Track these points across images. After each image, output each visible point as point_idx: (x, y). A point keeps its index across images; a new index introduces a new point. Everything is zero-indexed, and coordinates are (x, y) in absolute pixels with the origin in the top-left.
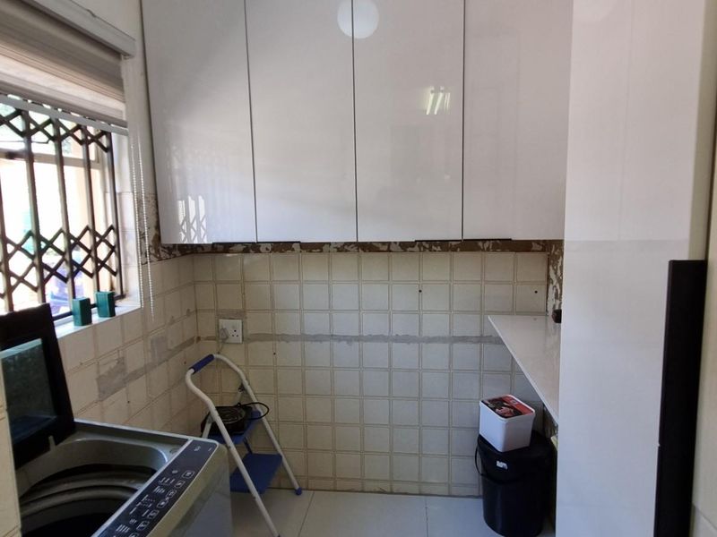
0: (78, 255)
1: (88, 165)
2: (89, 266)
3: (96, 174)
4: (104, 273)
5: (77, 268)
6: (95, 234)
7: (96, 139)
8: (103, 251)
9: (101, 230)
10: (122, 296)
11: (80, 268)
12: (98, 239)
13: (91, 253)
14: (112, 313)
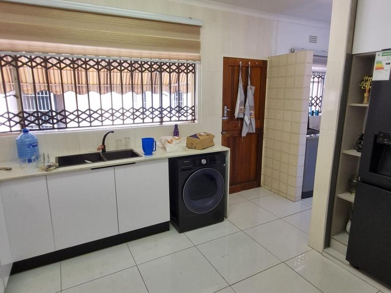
0: (313, 102)
1: (318, 82)
2: (315, 104)
3: (320, 84)
4: (317, 106)
5: (312, 104)
6: (317, 98)
7: (321, 77)
8: (318, 101)
9: (319, 97)
10: (320, 112)
11: (313, 104)
12: (318, 99)
13: (316, 101)
14: (318, 115)
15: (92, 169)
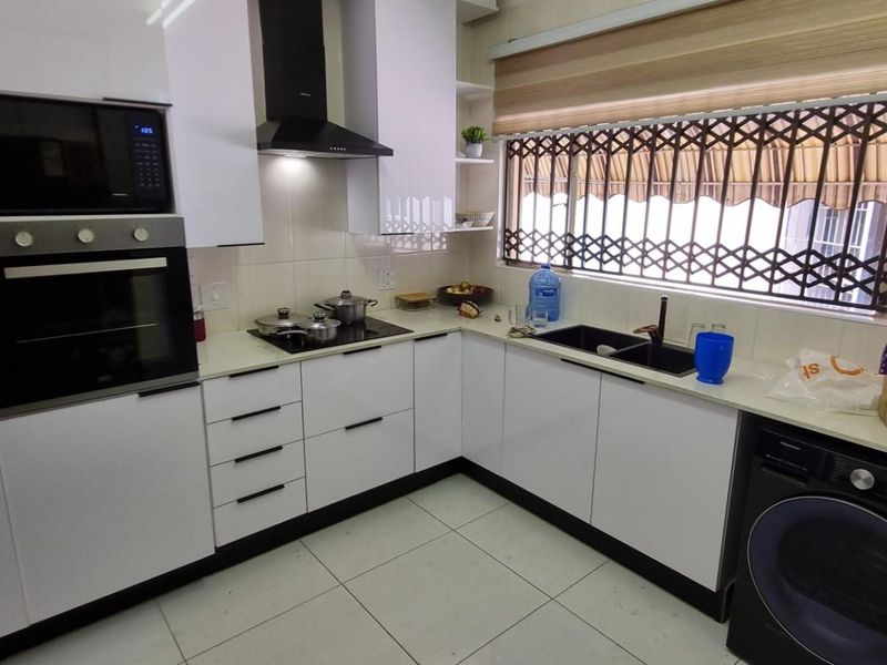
15: (563, 360)
